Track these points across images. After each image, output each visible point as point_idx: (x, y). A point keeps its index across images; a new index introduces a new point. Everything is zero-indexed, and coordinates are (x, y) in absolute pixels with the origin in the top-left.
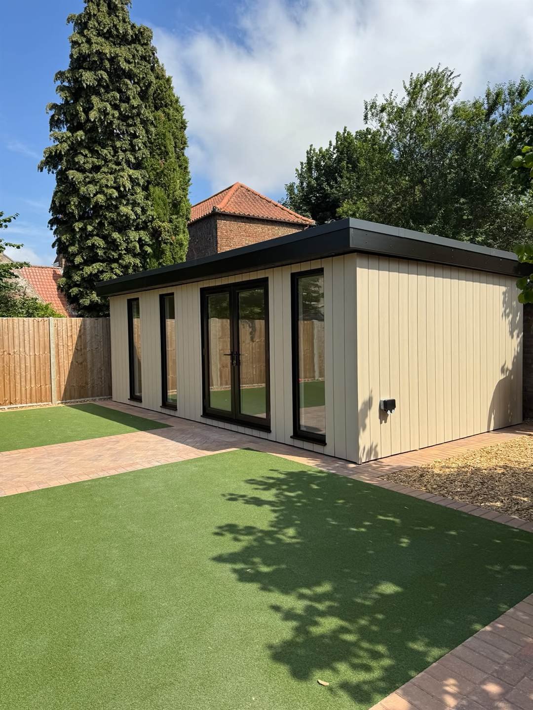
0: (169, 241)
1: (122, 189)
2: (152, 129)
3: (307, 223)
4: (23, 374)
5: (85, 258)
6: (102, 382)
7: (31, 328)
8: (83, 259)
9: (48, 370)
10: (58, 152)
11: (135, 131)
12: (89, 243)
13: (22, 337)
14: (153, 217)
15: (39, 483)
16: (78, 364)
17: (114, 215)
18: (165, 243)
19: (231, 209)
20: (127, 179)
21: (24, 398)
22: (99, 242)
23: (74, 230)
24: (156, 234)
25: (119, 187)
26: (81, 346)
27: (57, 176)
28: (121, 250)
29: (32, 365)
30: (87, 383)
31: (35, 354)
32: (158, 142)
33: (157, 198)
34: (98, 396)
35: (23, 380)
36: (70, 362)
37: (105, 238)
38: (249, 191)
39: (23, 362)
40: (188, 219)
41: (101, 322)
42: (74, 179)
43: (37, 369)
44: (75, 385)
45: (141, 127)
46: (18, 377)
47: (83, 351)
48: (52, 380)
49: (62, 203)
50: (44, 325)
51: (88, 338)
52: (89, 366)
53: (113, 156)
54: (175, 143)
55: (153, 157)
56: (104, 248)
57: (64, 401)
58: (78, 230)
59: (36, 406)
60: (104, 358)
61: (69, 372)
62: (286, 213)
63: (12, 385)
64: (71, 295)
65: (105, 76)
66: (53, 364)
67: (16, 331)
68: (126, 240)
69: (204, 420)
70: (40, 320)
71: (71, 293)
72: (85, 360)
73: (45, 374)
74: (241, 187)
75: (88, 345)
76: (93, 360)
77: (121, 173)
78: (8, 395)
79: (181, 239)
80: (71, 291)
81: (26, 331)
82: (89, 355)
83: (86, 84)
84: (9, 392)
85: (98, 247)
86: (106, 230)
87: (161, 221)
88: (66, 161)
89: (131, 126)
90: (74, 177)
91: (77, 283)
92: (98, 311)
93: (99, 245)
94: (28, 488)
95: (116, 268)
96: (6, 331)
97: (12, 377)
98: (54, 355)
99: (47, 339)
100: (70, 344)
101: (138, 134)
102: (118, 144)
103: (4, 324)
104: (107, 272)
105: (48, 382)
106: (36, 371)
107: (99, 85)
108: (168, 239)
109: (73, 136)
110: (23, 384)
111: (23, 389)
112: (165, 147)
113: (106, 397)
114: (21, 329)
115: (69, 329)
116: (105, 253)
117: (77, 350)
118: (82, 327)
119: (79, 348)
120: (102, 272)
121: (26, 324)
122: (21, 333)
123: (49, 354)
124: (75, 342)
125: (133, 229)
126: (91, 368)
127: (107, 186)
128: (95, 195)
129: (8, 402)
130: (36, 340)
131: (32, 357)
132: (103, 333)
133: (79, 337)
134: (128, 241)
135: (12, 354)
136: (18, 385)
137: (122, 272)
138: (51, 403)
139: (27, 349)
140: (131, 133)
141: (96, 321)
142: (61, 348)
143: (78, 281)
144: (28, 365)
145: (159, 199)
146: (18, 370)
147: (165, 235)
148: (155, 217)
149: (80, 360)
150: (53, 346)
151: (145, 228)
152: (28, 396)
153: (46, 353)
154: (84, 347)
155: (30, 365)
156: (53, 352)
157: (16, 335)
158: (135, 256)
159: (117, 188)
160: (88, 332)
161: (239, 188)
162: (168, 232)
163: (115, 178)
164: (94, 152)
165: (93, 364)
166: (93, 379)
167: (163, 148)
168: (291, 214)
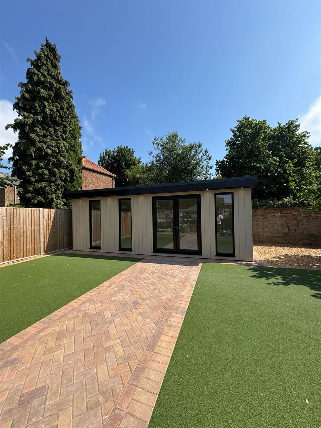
1: (61, 149)
4: (25, 240)
5: (37, 179)
6: (64, 241)
7: (30, 214)
8: (36, 179)
9: (38, 237)
10: (26, 122)
11: (66, 124)
12: (40, 171)
13: (25, 219)
14: (71, 164)
16: (53, 233)
17: (55, 160)
18: (76, 176)
20: (63, 145)
21: (25, 254)
22: (46, 172)
23: (31, 164)
24: (72, 172)
26: (55, 223)
28: (57, 177)
29: (30, 235)
30: (57, 243)
31: (32, 229)
32: (72, 132)
33: (72, 156)
35: (25, 243)
36: (49, 232)
37: (49, 170)
39: (25, 233)
43: (33, 237)
44: (51, 244)
46: (22, 242)
47: (56, 226)
48: (41, 242)
50: (37, 212)
51: (58, 219)
52: (58, 234)
53: (55, 133)
56: (48, 175)
57: (46, 253)
59: (32, 258)
61: (49, 237)
63: (18, 247)
65: (53, 95)
66: (41, 233)
67: (22, 215)
68: (60, 172)
69: (154, 254)
70: (35, 210)
72: (57, 230)
73: (37, 239)
75: (58, 223)
76: (60, 230)
77: (60, 142)
78: (16, 253)
80: (27, 195)
81: (27, 215)
82: (58, 228)
83: (43, 95)
84: (16, 251)
85: (46, 174)
86: (50, 167)
87: (74, 167)
88: (28, 128)
89: (64, 121)
91: (31, 191)
93: (46, 173)
96: (16, 215)
97: (18, 242)
99: (38, 220)
100: (49, 222)
102: (58, 128)
103: (14, 211)
104: (48, 187)
105: (38, 243)
106: (32, 238)
107: (49, 98)
109: (34, 117)
110: (25, 246)
111: (25, 249)
113: (65, 249)
114: (24, 214)
115: (49, 214)
116: (48, 178)
117: (53, 225)
118: (56, 213)
119: (54, 225)
120: (45, 187)
121: (27, 211)
122: (24, 217)
123: (39, 228)
124: (52, 221)
125: (62, 168)
127: (52, 146)
128: (46, 149)
129: (15, 257)
130: (32, 220)
131: (30, 230)
132: (64, 217)
133: (54, 218)
134: (60, 173)
135: (19, 229)
136: (22, 247)
137: (56, 187)
138: (39, 255)
139: (28, 226)
140: (64, 125)
142: (45, 224)
143: (31, 190)
144: (28, 234)
146: (22, 238)
149: (54, 230)
150: (41, 223)
151: (67, 169)
152: (28, 252)
155: (29, 235)
156: (42, 227)
157: (21, 218)
158: (62, 180)
159: (59, 148)
160: (58, 216)
163: (57, 143)
164: (44, 129)
165: (60, 233)
166: (60, 240)
167: (74, 135)
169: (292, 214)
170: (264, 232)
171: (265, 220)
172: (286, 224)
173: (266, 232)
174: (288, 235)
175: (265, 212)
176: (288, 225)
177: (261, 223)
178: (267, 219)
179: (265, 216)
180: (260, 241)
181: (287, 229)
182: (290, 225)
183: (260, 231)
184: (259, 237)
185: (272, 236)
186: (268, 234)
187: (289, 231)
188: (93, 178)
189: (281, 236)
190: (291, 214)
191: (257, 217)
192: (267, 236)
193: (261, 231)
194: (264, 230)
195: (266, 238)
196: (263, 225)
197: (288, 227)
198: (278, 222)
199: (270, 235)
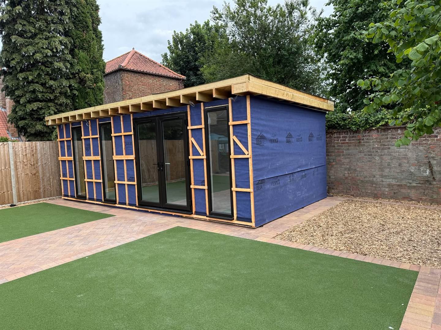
0: (92, 87)
1: (55, 50)
2: (75, 9)
3: (181, 78)
6: (51, 187)
8: (27, 99)
9: (9, 181)
11: (62, 10)
12: (31, 88)
15: (32, 268)
16: (32, 175)
18: (89, 88)
19: (131, 67)
20: (58, 43)
22: (39, 88)
23: (18, 79)
24: (82, 81)
25: (53, 49)
26: (34, 162)
27: (2, 40)
28: (57, 93)
30: (39, 188)
33: (81, 58)
34: (48, 197)
37: (43, 84)
38: (141, 56)
40: (104, 72)
41: (48, 144)
42: (17, 42)
43: (0, 180)
44: (30, 190)
45: (66, 7)
47: (35, 165)
48: (13, 187)
49: (7, 59)
50: (4, 147)
51: (39, 156)
52: (41, 176)
53: (47, 27)
54: (93, 20)
55: (78, 29)
56: (42, 92)
57: (22, 202)
58: (21, 79)
60: (51, 170)
62: (167, 71)
64: (19, 126)
66: (13, 176)
68: (60, 85)
71: (19, 125)
72: (38, 172)
73: (7, 183)
74: (136, 53)
75: (39, 161)
76: (43, 171)
77: (54, 39)
79: (100, 86)
80: (19, 123)
82: (40, 169)
85: (38, 91)
86: (44, 79)
87: (85, 73)
88: (8, 28)
90: (16, 40)
92: (44, 136)
94: (24, 273)
95: (52, 106)
98: (13, 169)
99: (7, 158)
100: (25, 161)
101: (64, 12)
102: (49, 18)
104: (45, 108)
105: (9, 189)
108: (91, 86)
109: (13, 10)
112: (86, 23)
115: (24, 150)
116: (43, 95)
119: (32, 164)
120: (41, 109)
123: (9, 169)
124: (29, 159)
125: (65, 78)
126: (42, 178)
127: (43, 48)
128: (34, 54)
132: (50, 152)
133: (32, 155)
134: (61, 87)
137: (56, 108)
140: (58, 11)
141: (44, 144)
142: (18, 164)
145: (83, 58)
147: (89, 83)
148: (80, 70)
149: (34, 172)
150: (12, 162)
151: (74, 78)
153: (7, 168)
154: (36, 162)
156: (12, 167)
158: (66, 97)
159: (51, 49)
160: (39, 151)
161: (134, 54)
162: (91, 81)
163: (49, 43)
165: (44, 174)
166: (44, 185)
167: (84, 23)
168: (170, 72)
169: (439, 138)
170: (382, 176)
171: (386, 151)
172: (426, 161)
173: (386, 176)
174: (430, 184)
175: (386, 135)
176: (429, 162)
177: (377, 158)
178: (389, 148)
179: (386, 144)
180: (376, 194)
181: (428, 171)
182: (435, 162)
183: (374, 173)
184: (374, 185)
185: (399, 186)
186: (391, 180)
187: (433, 175)
188: (142, 85)
189: (415, 185)
190: (437, 137)
191: (370, 145)
192: (390, 185)
193: (377, 173)
194: (383, 171)
195: (387, 189)
196: (381, 162)
197: (431, 167)
198: (410, 154)
199: (394, 182)
